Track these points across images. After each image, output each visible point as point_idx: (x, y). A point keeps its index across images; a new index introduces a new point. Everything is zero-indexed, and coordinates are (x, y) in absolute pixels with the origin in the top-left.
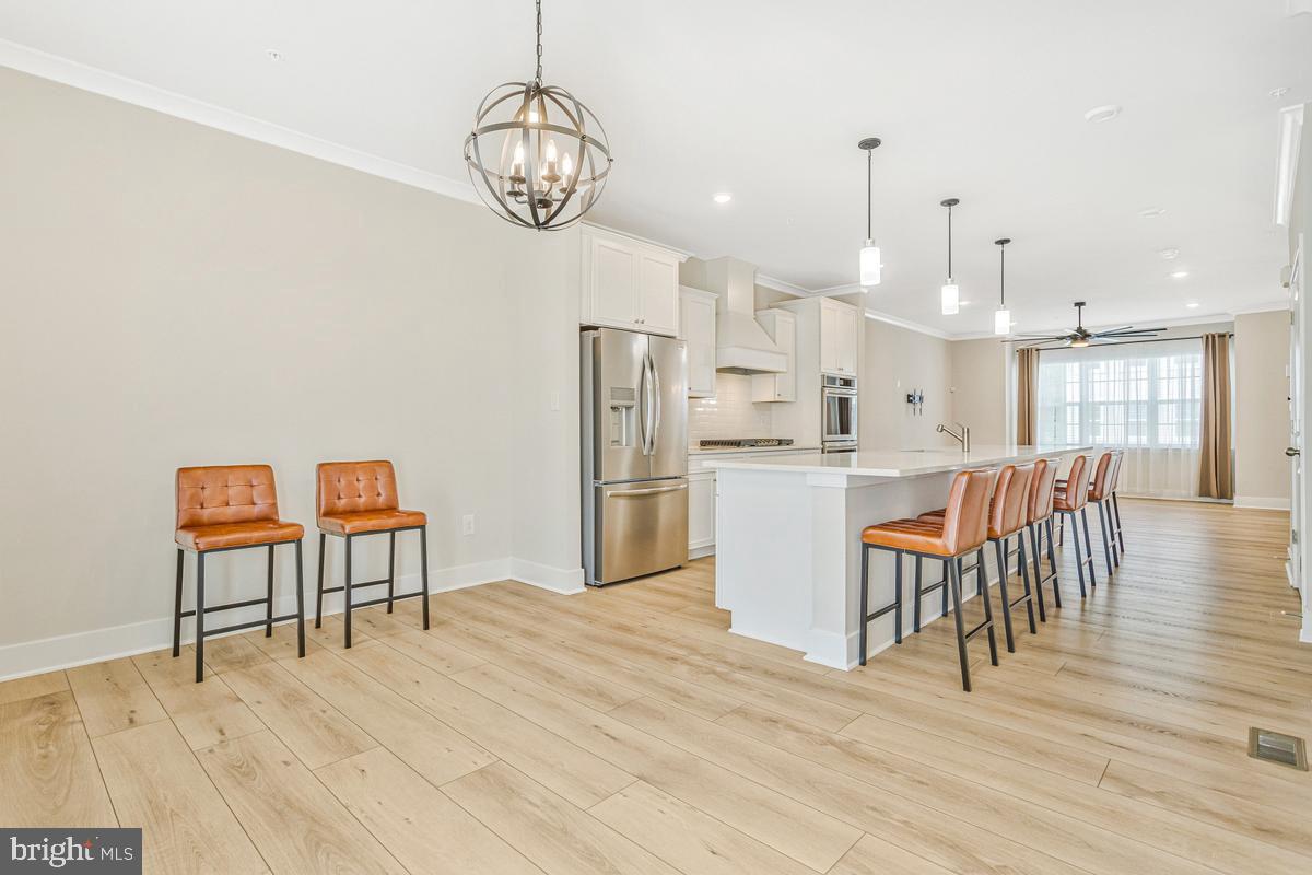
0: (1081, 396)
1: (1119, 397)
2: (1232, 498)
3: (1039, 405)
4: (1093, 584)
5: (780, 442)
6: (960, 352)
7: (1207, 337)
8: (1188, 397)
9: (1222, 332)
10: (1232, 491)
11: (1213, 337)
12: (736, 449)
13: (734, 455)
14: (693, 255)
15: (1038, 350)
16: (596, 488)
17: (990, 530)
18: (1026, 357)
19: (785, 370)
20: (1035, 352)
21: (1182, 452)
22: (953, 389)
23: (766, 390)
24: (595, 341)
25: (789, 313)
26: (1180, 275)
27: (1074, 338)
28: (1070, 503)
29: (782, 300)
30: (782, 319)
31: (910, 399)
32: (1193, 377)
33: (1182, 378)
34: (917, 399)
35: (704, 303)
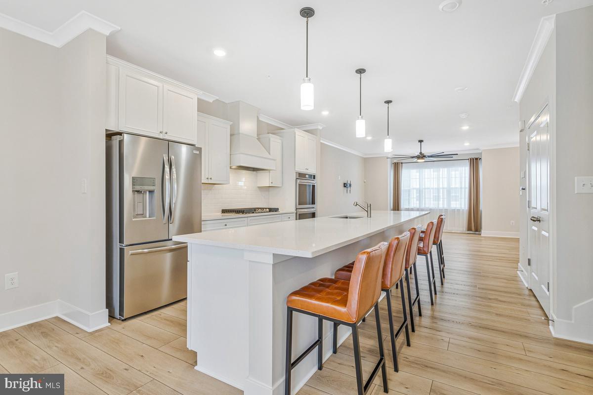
0: (420, 185)
1: (436, 186)
2: (480, 232)
3: (402, 188)
4: (436, 294)
5: (271, 210)
6: (368, 162)
7: (471, 159)
8: (463, 186)
9: (476, 157)
10: (481, 228)
11: (473, 159)
12: (241, 215)
13: (239, 219)
14: (218, 98)
15: (402, 163)
16: (120, 249)
17: (383, 283)
18: (397, 166)
19: (275, 169)
20: (400, 164)
21: (461, 210)
22: (365, 181)
23: (265, 180)
24: (121, 143)
25: (278, 137)
26: (465, 128)
27: (418, 157)
28: (425, 249)
29: (275, 131)
30: (275, 142)
31: (345, 185)
32: (465, 177)
33: (461, 178)
34: (348, 185)
35: (221, 127)
